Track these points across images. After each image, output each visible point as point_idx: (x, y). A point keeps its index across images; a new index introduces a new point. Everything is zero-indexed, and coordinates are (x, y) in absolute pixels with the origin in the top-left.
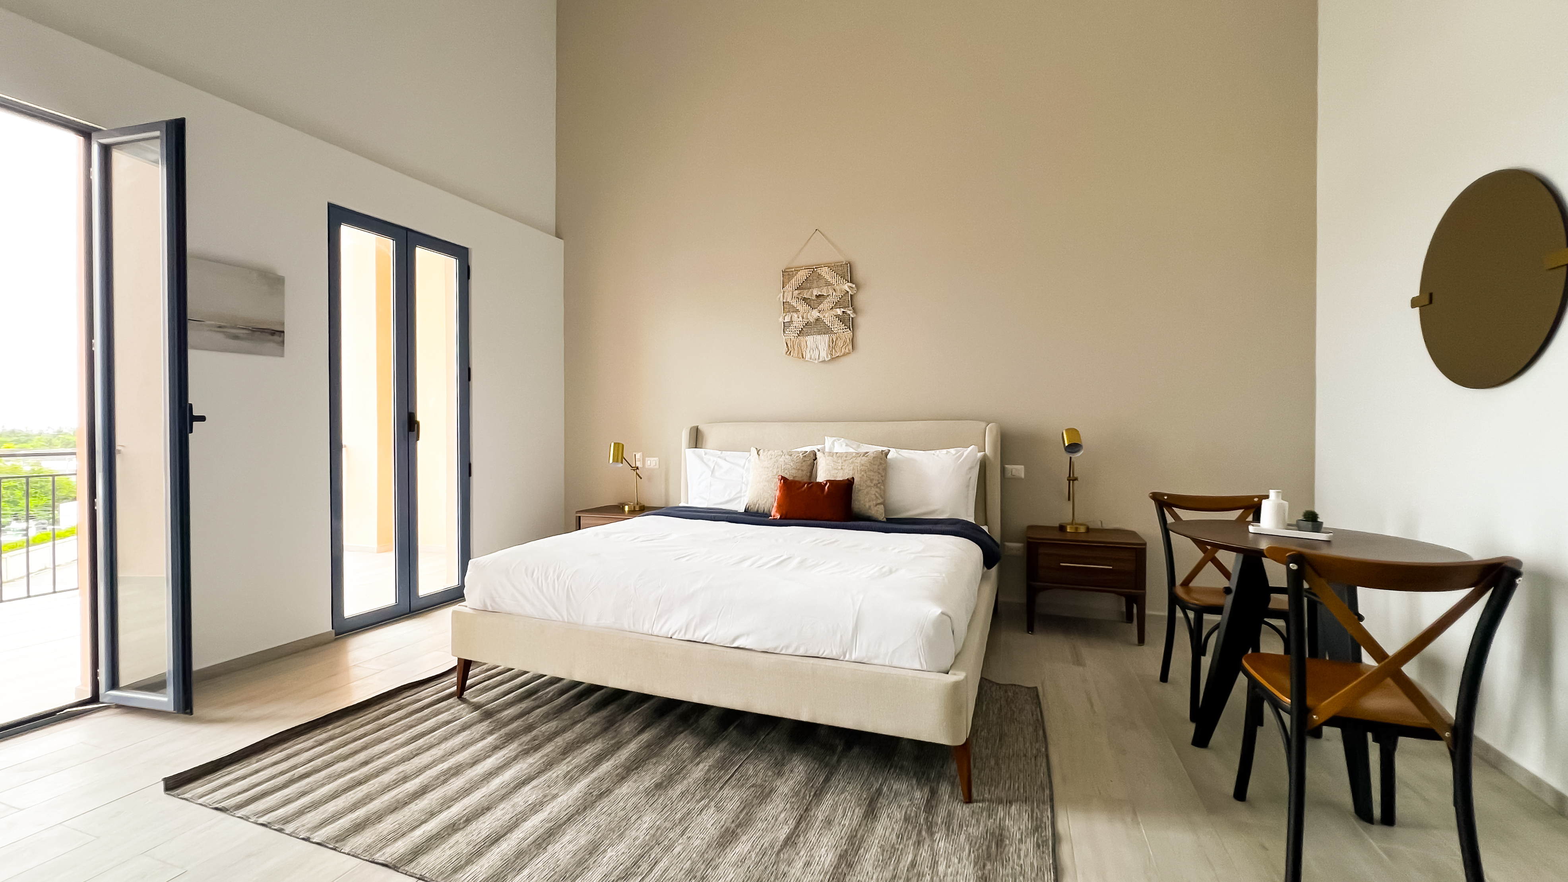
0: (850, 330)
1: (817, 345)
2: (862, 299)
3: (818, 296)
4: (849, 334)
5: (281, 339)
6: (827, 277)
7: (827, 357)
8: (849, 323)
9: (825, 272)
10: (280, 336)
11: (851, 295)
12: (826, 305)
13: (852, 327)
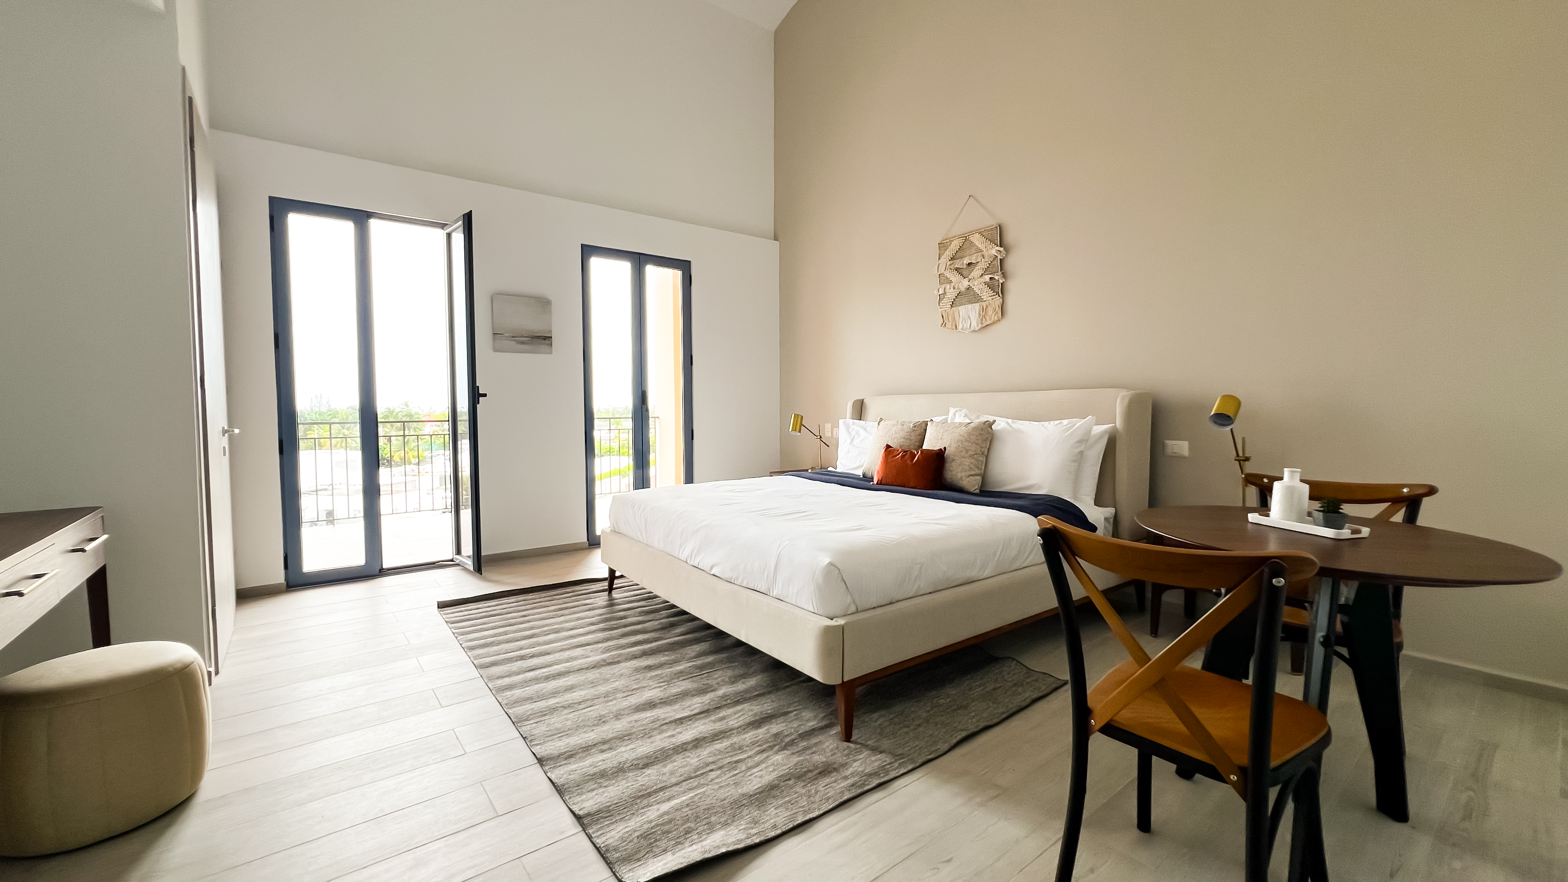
0: (999, 296)
1: (969, 314)
2: (1012, 263)
3: (969, 264)
4: (998, 300)
5: (550, 342)
6: (977, 243)
7: (978, 326)
8: (1000, 290)
9: (977, 239)
10: (549, 340)
11: (1000, 259)
12: (976, 272)
13: (1001, 293)
